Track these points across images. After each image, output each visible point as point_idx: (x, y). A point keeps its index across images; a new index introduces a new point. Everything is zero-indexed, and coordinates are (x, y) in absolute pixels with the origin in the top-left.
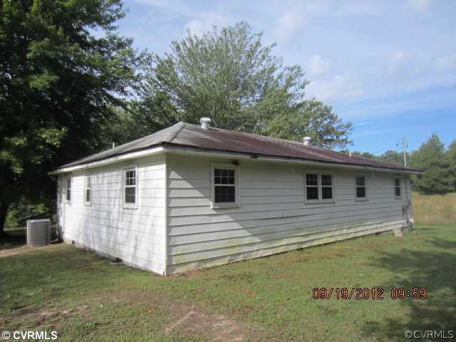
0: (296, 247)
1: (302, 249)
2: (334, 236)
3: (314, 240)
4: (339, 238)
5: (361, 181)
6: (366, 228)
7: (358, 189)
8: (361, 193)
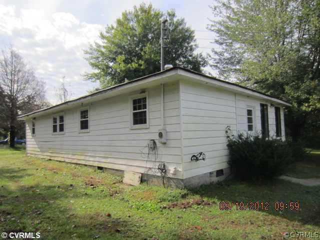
0: (49, 158)
1: (50, 160)
2: (64, 158)
3: (55, 157)
4: (67, 160)
5: (84, 114)
6: (87, 158)
7: (82, 122)
8: (84, 125)
